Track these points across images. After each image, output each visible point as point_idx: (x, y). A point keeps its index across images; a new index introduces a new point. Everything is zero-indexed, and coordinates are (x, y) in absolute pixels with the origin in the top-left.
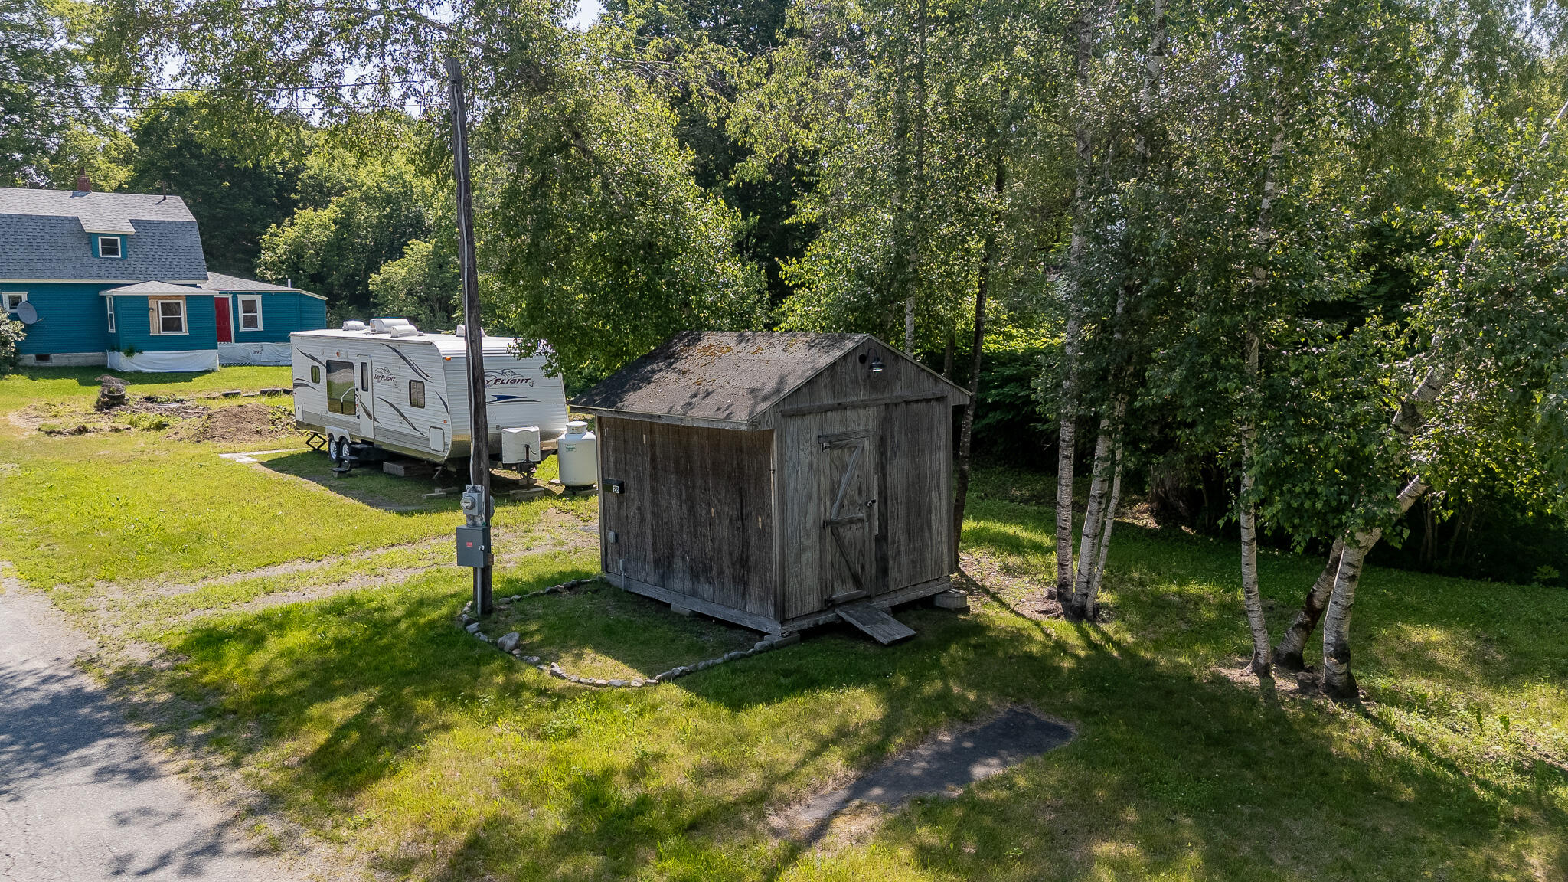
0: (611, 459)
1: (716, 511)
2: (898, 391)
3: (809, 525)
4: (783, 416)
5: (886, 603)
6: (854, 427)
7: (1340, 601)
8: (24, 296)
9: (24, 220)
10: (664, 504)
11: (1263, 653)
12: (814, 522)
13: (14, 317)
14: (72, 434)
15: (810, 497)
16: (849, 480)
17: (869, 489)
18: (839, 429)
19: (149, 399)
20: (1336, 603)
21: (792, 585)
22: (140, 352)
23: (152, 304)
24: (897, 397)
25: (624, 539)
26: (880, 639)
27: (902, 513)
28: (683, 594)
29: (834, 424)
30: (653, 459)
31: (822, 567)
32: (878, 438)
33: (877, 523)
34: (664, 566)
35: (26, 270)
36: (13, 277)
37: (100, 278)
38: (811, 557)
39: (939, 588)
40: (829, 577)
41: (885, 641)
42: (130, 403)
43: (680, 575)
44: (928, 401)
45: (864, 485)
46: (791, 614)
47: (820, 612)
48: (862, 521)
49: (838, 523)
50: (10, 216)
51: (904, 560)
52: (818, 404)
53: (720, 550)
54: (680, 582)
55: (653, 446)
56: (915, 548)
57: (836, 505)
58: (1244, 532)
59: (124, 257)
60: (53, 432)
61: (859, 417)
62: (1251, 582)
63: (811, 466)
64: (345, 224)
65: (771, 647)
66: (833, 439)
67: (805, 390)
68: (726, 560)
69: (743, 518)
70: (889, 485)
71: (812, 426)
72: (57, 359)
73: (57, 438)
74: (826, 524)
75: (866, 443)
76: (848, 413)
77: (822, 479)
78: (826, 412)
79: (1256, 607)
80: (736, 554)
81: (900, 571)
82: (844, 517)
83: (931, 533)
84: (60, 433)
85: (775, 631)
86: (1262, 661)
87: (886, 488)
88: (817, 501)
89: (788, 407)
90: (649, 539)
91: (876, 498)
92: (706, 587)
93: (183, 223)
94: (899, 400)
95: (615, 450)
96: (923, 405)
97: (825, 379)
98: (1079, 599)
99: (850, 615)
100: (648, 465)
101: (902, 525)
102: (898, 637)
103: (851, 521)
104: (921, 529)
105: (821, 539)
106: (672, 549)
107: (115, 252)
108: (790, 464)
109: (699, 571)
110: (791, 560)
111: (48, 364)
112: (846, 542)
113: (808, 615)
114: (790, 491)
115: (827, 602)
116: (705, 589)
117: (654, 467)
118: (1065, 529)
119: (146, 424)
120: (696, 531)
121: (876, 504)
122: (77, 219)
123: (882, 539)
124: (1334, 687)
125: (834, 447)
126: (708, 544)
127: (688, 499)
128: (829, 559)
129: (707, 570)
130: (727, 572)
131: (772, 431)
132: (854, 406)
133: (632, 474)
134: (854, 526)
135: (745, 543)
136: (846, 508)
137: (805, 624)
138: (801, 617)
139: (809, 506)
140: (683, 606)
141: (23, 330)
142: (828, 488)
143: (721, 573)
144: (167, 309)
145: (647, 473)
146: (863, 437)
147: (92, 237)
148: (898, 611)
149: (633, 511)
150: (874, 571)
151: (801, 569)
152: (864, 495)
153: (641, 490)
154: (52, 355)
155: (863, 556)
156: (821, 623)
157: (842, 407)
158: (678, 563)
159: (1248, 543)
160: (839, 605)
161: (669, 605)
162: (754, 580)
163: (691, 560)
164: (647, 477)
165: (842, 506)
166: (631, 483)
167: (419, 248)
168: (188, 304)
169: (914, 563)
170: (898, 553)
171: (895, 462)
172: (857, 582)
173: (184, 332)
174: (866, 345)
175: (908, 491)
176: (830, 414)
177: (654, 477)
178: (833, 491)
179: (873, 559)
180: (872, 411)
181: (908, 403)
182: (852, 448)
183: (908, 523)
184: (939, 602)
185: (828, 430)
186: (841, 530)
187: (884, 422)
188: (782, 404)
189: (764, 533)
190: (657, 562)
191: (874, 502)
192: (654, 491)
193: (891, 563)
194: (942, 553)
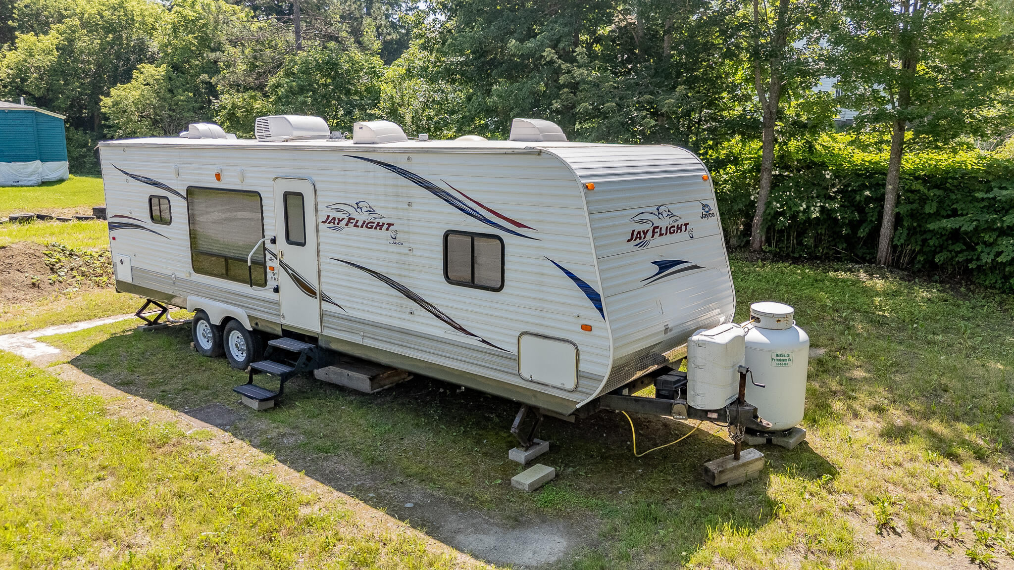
64: (66, 50)
167: (150, 72)
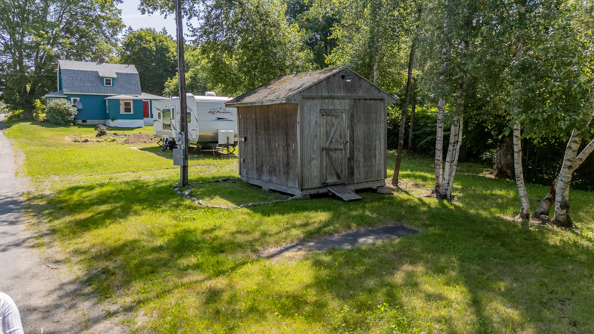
0: (242, 127)
1: (278, 144)
2: (360, 94)
3: (315, 148)
4: (303, 98)
5: (353, 187)
6: (338, 107)
7: (564, 179)
8: (78, 99)
9: (79, 72)
10: (260, 144)
11: (525, 208)
12: (317, 147)
13: (74, 106)
14: (82, 142)
15: (316, 136)
16: (335, 131)
17: (345, 136)
18: (331, 107)
19: (115, 134)
20: (562, 180)
21: (306, 174)
22: (117, 119)
23: (121, 102)
24: (359, 96)
25: (246, 161)
26: (345, 199)
27: (362, 149)
28: (266, 182)
29: (328, 105)
30: (256, 125)
31: (321, 168)
32: (350, 114)
33: (349, 152)
34: (260, 170)
35: (79, 90)
36: (74, 92)
37: (104, 93)
38: (315, 163)
39: (379, 184)
40: (324, 172)
41: (346, 200)
42: (108, 134)
43: (265, 174)
44: (376, 100)
45: (342, 134)
46: (306, 187)
47: (320, 188)
48: (341, 150)
49: (329, 149)
50: (74, 70)
51: (362, 170)
52: (320, 94)
53: (279, 160)
54: (266, 177)
55: (256, 119)
56: (367, 165)
57: (329, 141)
58: (515, 147)
59: (113, 86)
60: (76, 141)
61: (341, 103)
62: (519, 172)
63: (316, 122)
64: (194, 78)
65: (296, 199)
66: (328, 112)
67: (314, 88)
68: (282, 165)
69: (288, 145)
70: (355, 135)
71: (318, 104)
72: (89, 122)
73: (78, 143)
74: (323, 149)
75: (344, 115)
76: (336, 101)
77: (322, 129)
78: (324, 99)
79: (522, 185)
80: (285, 162)
81: (360, 175)
82: (333, 146)
83: (375, 159)
84: (78, 141)
85: (298, 193)
86: (525, 212)
87: (354, 137)
88: (319, 138)
89: (305, 94)
90: (255, 160)
91: (348, 140)
92: (274, 177)
93: (134, 74)
94: (361, 98)
95: (244, 123)
96: (373, 101)
97: (324, 84)
98: (444, 191)
99: (334, 190)
100: (254, 128)
101: (361, 154)
102: (353, 198)
103: (336, 149)
104: (371, 157)
105: (321, 156)
106: (263, 163)
107: (110, 84)
108: (306, 120)
109: (272, 171)
110: (306, 163)
111: (86, 124)
112: (333, 159)
113: (314, 188)
114: (306, 132)
115: (323, 184)
116: (274, 179)
117: (256, 128)
118: (439, 160)
119: (109, 140)
120: (271, 154)
121: (348, 144)
122: (97, 72)
123: (351, 159)
124: (559, 221)
125: (328, 115)
126: (275, 159)
127: (268, 140)
128: (325, 164)
129: (275, 170)
130: (282, 170)
131: (298, 104)
132: (338, 98)
133: (249, 132)
134: (337, 152)
135: (288, 156)
136: (334, 143)
137: (312, 192)
138: (311, 189)
139: (315, 140)
140: (266, 187)
141: (77, 111)
142: (325, 133)
143: (279, 171)
144: (127, 104)
145: (254, 131)
146: (342, 112)
147: (102, 78)
148: (357, 191)
149: (250, 149)
150: (347, 173)
151: (311, 167)
152: (342, 138)
153: (252, 139)
154: (88, 121)
155: (342, 166)
156: (320, 192)
157: (332, 98)
158: (265, 168)
159: (518, 153)
160: (329, 186)
161: (261, 187)
162: (291, 172)
163: (269, 167)
164: (254, 133)
165: (331, 142)
166: (249, 137)
168: (133, 103)
169: (367, 172)
170: (359, 167)
171: (358, 125)
172: (339, 177)
173: (132, 113)
174: (345, 71)
175: (364, 139)
176: (326, 100)
177: (256, 132)
178: (327, 134)
179: (347, 167)
180: (347, 101)
181: (365, 99)
182: (337, 117)
183: (364, 154)
184: (380, 190)
185: (325, 107)
186: (331, 153)
187: (354, 107)
188: (302, 92)
189: (295, 151)
190: (257, 169)
191: (347, 142)
192: (257, 139)
193: (356, 171)
194: (381, 169)
